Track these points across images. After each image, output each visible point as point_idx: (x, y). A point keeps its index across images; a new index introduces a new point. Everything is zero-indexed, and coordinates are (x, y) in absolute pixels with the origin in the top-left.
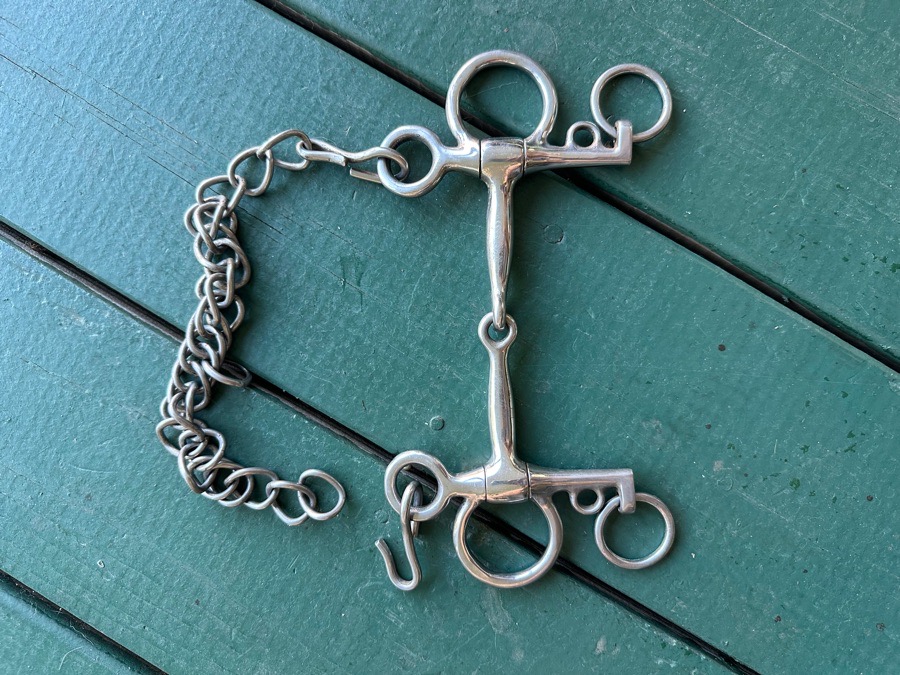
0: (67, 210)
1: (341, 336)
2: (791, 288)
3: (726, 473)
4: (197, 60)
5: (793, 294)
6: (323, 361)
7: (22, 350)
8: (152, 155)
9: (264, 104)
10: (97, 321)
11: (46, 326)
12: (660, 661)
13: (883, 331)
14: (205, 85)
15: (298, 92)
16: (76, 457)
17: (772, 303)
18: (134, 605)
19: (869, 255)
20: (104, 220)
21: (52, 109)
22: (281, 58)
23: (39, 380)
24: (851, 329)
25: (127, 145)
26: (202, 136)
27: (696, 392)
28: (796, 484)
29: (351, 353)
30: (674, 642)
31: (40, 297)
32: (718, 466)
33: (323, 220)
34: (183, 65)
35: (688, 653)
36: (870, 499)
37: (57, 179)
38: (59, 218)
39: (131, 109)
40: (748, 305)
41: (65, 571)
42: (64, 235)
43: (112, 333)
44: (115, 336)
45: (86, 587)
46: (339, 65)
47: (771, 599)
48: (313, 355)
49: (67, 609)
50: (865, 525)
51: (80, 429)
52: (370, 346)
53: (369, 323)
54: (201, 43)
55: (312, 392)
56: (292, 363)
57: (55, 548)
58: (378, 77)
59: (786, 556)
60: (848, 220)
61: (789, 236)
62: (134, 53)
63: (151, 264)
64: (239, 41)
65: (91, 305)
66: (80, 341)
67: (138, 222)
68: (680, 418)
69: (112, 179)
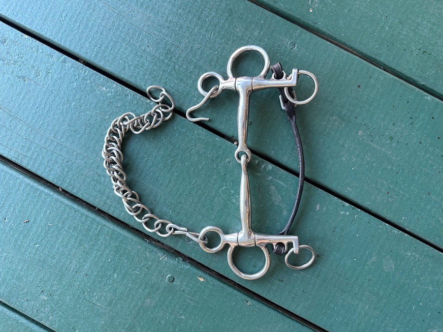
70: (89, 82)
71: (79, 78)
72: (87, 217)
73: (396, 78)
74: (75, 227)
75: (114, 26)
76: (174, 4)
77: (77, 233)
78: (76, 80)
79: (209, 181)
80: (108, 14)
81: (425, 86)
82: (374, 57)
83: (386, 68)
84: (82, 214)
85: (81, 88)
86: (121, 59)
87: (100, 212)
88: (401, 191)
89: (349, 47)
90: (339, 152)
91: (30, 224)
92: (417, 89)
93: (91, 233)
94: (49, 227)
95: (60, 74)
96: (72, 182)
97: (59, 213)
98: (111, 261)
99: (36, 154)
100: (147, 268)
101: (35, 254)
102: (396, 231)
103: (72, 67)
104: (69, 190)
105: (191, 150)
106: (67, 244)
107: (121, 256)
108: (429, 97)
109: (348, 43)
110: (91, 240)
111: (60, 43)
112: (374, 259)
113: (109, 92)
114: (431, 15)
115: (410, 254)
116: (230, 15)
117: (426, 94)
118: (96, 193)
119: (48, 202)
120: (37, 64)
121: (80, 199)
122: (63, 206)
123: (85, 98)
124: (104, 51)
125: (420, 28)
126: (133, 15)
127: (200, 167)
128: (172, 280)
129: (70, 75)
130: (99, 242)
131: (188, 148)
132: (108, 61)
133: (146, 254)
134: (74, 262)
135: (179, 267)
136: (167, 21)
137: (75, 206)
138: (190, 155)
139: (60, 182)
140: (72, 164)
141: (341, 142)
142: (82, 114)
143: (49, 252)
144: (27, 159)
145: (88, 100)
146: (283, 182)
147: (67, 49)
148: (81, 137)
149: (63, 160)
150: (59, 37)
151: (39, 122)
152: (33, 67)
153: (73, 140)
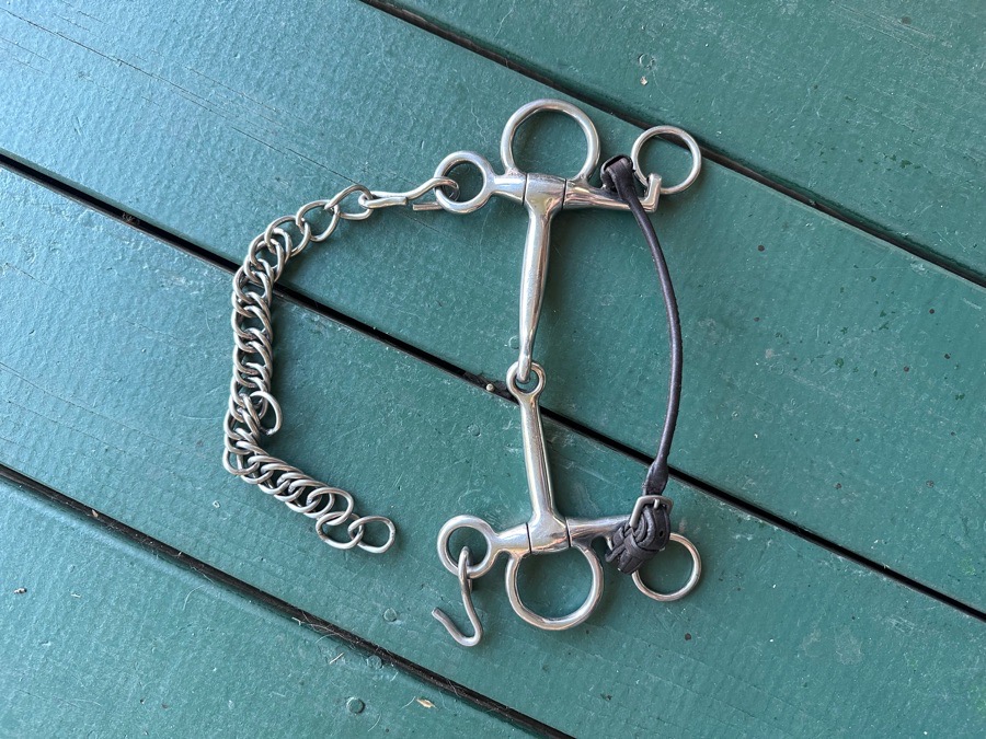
0: (160, 182)
1: (422, 273)
2: (814, 189)
3: (777, 359)
4: (270, 37)
5: (818, 196)
6: (408, 297)
7: (127, 314)
8: (235, 125)
9: (334, 71)
10: (196, 279)
11: (148, 289)
12: (738, 536)
13: (901, 221)
14: (279, 58)
15: (364, 58)
16: (185, 408)
17: (801, 205)
18: (251, 540)
19: (880, 156)
20: (196, 187)
21: (138, 93)
22: (347, 29)
23: (145, 340)
24: (871, 221)
25: (211, 118)
26: (280, 105)
27: (742, 290)
28: (840, 363)
29: (432, 287)
30: (748, 517)
31: (142, 263)
32: (769, 353)
33: (396, 169)
34: (257, 43)
35: (762, 526)
36: (907, 369)
37: (148, 155)
38: (154, 190)
39: (213, 86)
40: (779, 209)
41: (183, 515)
42: (159, 204)
43: (211, 289)
44: (215, 290)
45: (204, 529)
46: (399, 31)
47: (830, 469)
48: (398, 293)
49: (187, 552)
50: (905, 394)
51: (187, 381)
52: (449, 279)
53: (446, 258)
54: (272, 22)
55: (400, 325)
56: (379, 302)
57: (172, 495)
58: (434, 39)
59: (839, 428)
60: (858, 127)
61: (809, 145)
62: (211, 36)
63: (243, 223)
64: (306, 18)
65: (189, 265)
66: (182, 299)
67: (228, 186)
68: (731, 314)
69: (200, 151)
70: (146, 266)
71: (123, 259)
72: (158, 573)
73: (843, 225)
74: (131, 597)
75: (198, 135)
76: (332, 80)
77: (138, 612)
78: (117, 263)
79: (432, 480)
80: (182, 110)
81: (910, 240)
82: (791, 178)
83: (821, 205)
84: (147, 569)
85: (129, 281)
86: (219, 212)
87: (187, 562)
88: (867, 481)
89: (735, 160)
90: (723, 399)
91: (30, 595)
92: (893, 248)
93: (170, 611)
94: (74, 601)
95: (80, 250)
96: (121, 496)
97: (95, 569)
98: (218, 671)
99: (35, 436)
100: (302, 684)
101: (44, 665)
102: (861, 571)
103: (106, 233)
104: (115, 514)
105: (388, 411)
106: (116, 638)
107: (241, 659)
108: (922, 265)
109: (731, 150)
110: (172, 626)
111: (76, 181)
112: (814, 637)
113: (193, 288)
114: (917, 77)
115: (894, 622)
116: (460, 101)
117: (913, 257)
118: (177, 519)
119: (68, 544)
120: (26, 229)
121: (140, 533)
122: (103, 552)
123: (141, 303)
124: (179, 196)
125: (892, 108)
126: (242, 110)
127: (411, 448)
128: (360, 708)
129: (104, 254)
130: (190, 629)
131: (381, 407)
132: (188, 217)
133: (297, 653)
134: (135, 678)
135: (375, 678)
136: (319, 120)
137: (131, 550)
138: (387, 421)
139: (92, 498)
140: (118, 457)
141: (726, 378)
142: (135, 340)
143: (76, 658)
144: (16, 448)
145: (147, 308)
146: (600, 472)
147: (93, 192)
148: (136, 394)
149: (97, 448)
150: (74, 167)
151: (38, 364)
152: (18, 238)
153: (119, 401)
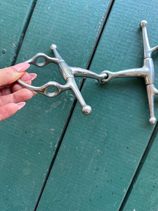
1: (115, 54)
2: (145, 162)
3: (97, 153)
6: (108, 51)
12: (51, 144)
17: (141, 158)
18: (41, 19)
19: (156, 180)
24: (137, 178)
27: (116, 143)
28: (97, 170)
30: (56, 146)
35: (54, 150)
36: (97, 187)
40: (139, 152)
45: (43, 6)
47: (70, 167)
50: (90, 186)
52: (114, 62)
59: (80, 169)
63: (125, 3)
81: (132, 188)
83: (141, 164)
87: (34, 4)
88: (67, 176)
89: (153, 140)
90: (85, 139)
92: (130, 184)
93: (22, 1)
98: (9, 16)
100: (8, 37)
102: (45, 175)
107: (12, 21)
108: (125, 191)
115: (34, 183)
117: (127, 189)
128: (4, 52)
130: (18, 7)
131: (77, 47)
133: (15, 35)
135: (11, 55)
138: (73, 50)
146: (64, 108)
